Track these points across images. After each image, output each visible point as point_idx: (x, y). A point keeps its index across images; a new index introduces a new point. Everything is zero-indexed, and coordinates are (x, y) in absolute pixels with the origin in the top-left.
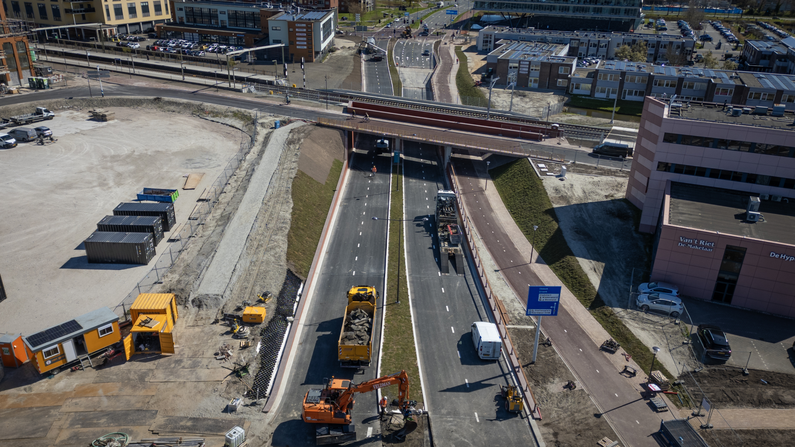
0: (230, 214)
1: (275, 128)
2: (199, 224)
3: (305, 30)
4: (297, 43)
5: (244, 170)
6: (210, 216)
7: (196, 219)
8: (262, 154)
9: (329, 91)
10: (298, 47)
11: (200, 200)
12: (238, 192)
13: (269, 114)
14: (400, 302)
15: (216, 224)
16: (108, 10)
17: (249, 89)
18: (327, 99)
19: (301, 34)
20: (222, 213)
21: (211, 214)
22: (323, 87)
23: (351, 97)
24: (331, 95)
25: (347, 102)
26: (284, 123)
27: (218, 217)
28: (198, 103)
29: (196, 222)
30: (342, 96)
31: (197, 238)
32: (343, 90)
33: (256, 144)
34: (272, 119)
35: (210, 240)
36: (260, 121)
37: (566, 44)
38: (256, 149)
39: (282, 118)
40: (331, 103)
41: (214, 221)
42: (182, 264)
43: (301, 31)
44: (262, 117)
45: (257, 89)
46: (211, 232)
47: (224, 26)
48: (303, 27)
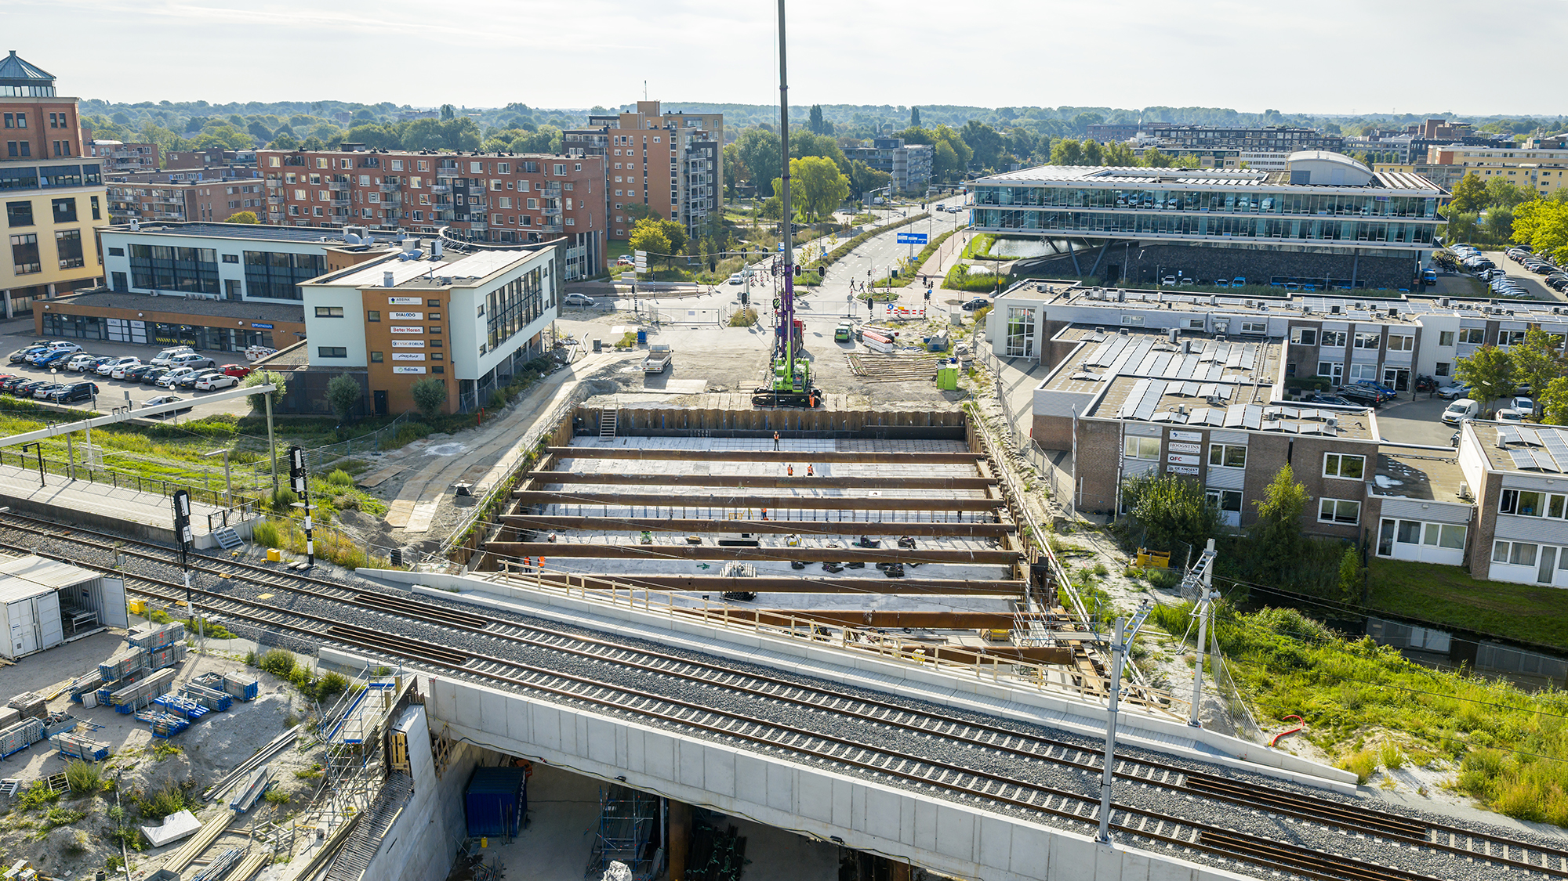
3: (419, 316)
4: (396, 357)
10: (396, 370)
19: (406, 330)
43: (406, 319)
47: (233, 297)
48: (414, 308)
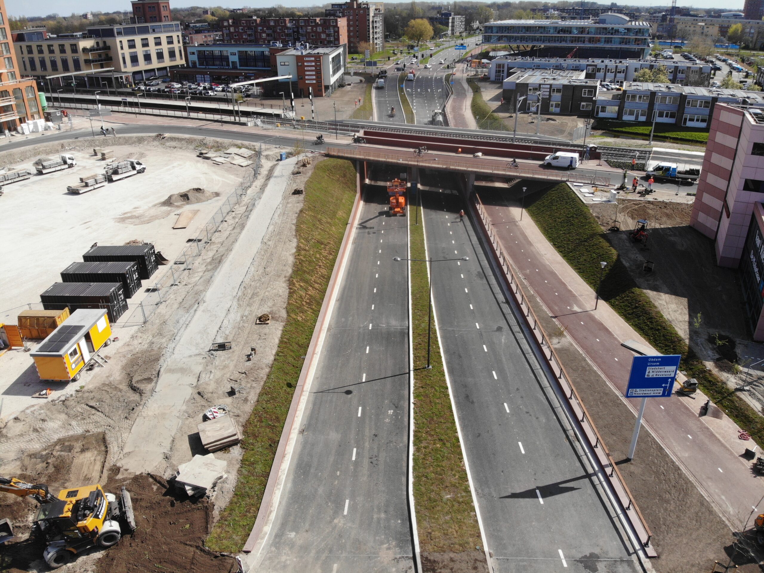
0: (222, 256)
1: (281, 160)
2: (185, 269)
3: (313, 64)
4: (307, 77)
5: (244, 205)
6: (199, 260)
7: (183, 263)
8: (264, 188)
9: (339, 122)
10: (307, 82)
11: (190, 241)
12: (235, 231)
13: (274, 146)
14: (430, 367)
15: (205, 269)
16: (124, 59)
17: (255, 123)
18: (336, 129)
19: (310, 68)
20: (214, 255)
21: (201, 257)
22: (332, 118)
23: (363, 127)
24: (340, 125)
25: (358, 132)
26: (289, 155)
27: (209, 260)
28: (200, 137)
29: (182, 267)
30: (352, 126)
31: (180, 286)
32: (353, 121)
33: (259, 177)
34: (277, 150)
35: (196, 288)
36: (264, 153)
37: (582, 71)
38: (259, 183)
39: (288, 149)
40: (340, 134)
41: (204, 266)
42: (157, 321)
43: (310, 65)
44: (266, 150)
45: (263, 122)
46: (198, 278)
47: (235, 68)
48: (312, 61)
